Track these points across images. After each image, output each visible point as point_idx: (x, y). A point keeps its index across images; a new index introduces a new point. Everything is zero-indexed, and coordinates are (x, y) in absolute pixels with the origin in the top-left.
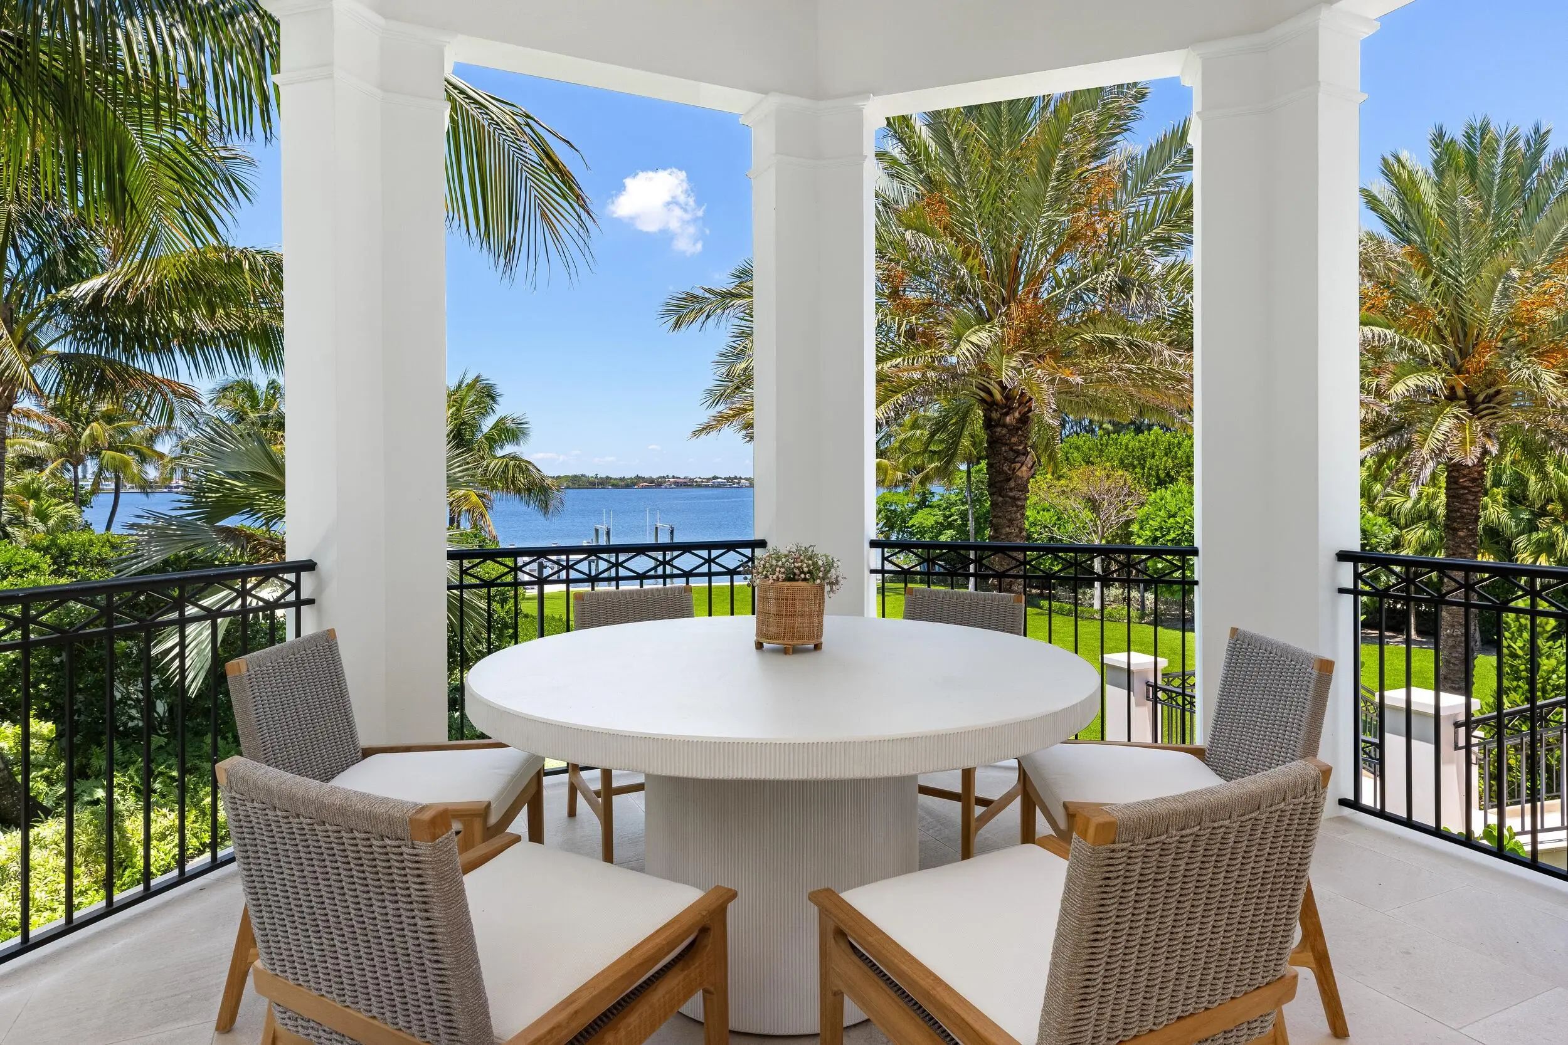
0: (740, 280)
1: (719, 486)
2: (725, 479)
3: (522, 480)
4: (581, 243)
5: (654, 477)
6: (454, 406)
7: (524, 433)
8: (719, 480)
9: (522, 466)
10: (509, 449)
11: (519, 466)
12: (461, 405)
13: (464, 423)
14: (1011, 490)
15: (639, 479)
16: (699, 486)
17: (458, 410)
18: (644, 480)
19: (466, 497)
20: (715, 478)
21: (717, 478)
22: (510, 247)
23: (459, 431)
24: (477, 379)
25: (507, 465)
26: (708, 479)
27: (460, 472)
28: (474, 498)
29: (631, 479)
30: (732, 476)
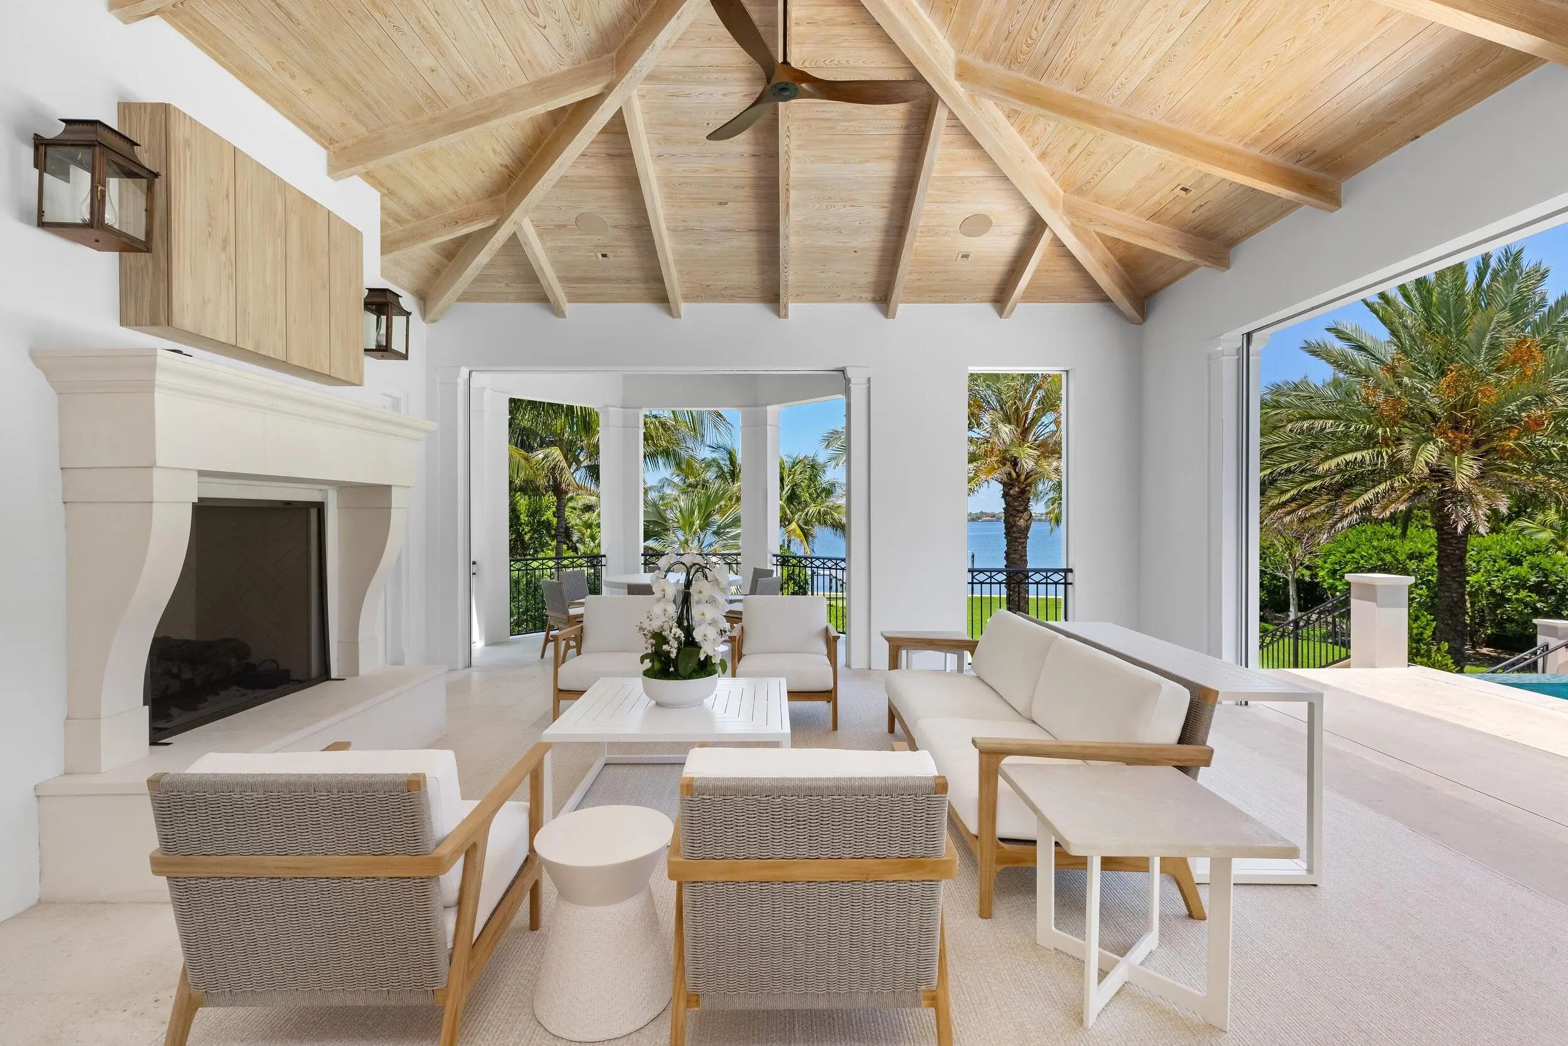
14: (1014, 532)
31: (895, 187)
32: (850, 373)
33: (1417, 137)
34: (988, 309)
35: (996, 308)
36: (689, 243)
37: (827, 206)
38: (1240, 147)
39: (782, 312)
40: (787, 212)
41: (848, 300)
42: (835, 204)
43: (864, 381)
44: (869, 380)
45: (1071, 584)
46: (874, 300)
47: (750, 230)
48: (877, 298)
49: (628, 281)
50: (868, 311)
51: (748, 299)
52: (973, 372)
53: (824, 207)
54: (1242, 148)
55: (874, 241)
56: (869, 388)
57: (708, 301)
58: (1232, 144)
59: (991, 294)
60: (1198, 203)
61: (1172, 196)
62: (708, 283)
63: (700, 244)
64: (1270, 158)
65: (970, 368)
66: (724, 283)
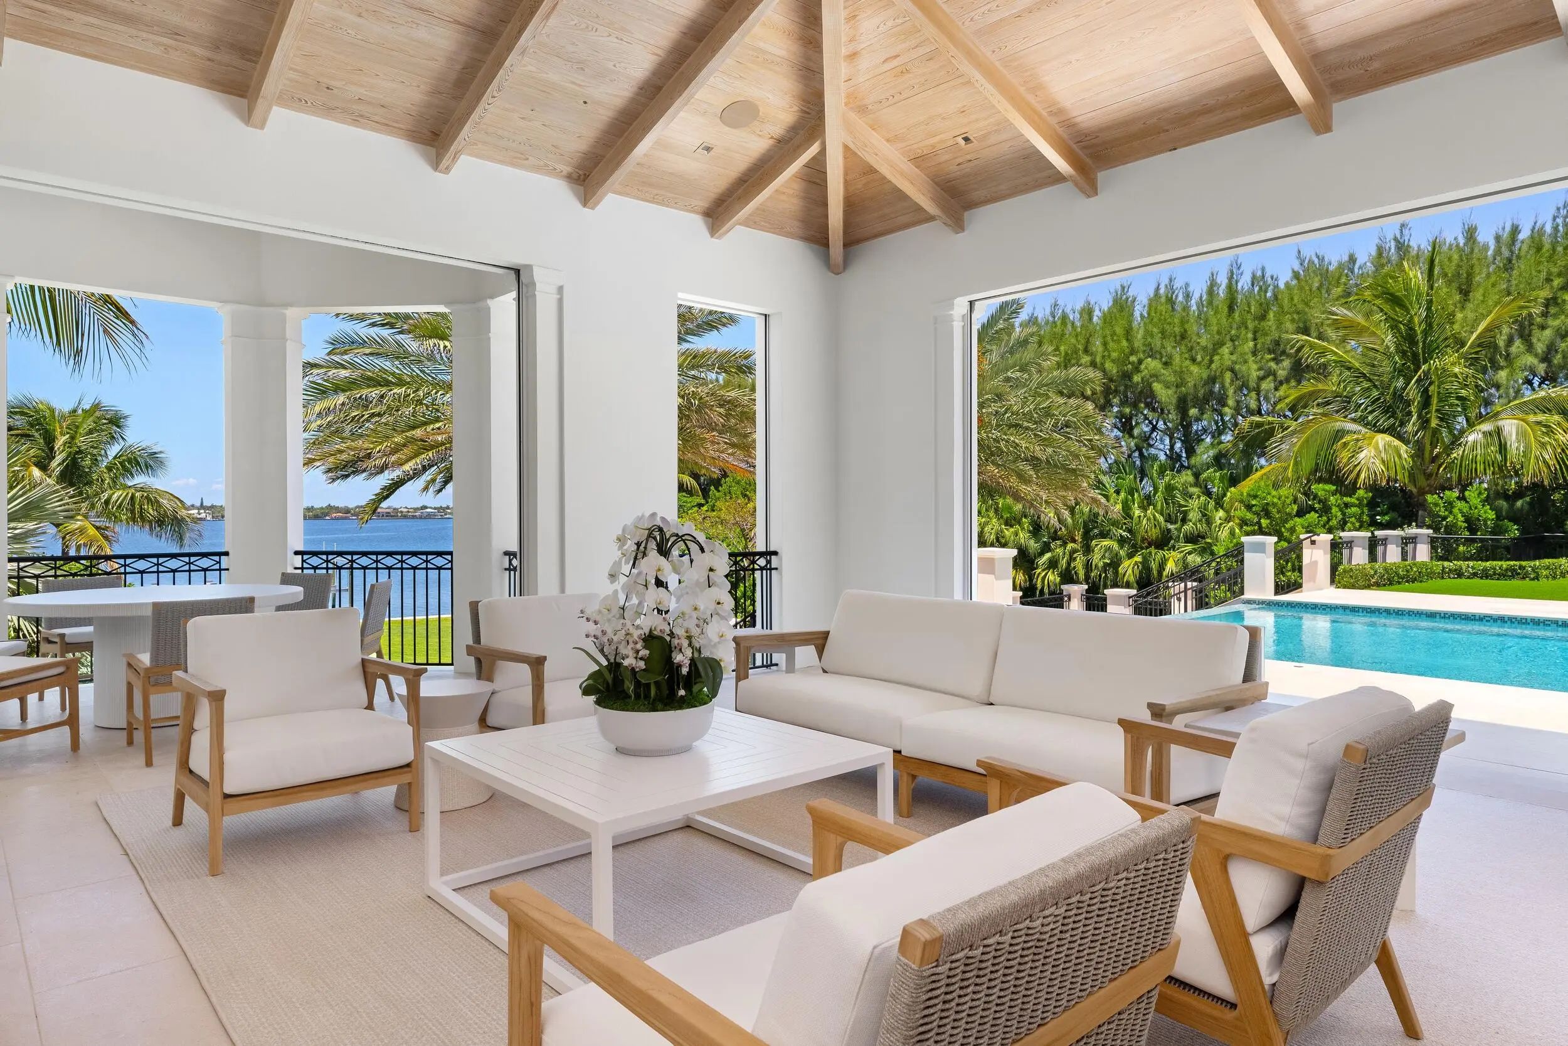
0: (333, 347)
1: (429, 516)
2: (435, 508)
3: (151, 512)
4: (138, 351)
5: (351, 505)
6: (68, 433)
7: (161, 463)
8: (429, 510)
9: (151, 497)
10: (140, 480)
11: (147, 497)
12: (76, 432)
13: (80, 452)
15: (331, 509)
16: (405, 517)
17: (73, 438)
18: (337, 509)
19: (82, 531)
20: (425, 507)
21: (426, 507)
22: (79, 352)
23: (74, 461)
24: (96, 406)
25: (133, 498)
26: (416, 509)
27: (60, 506)
28: (92, 531)
29: (322, 508)
30: (444, 506)
31: (684, 33)
32: (538, 275)
33: (1175, 149)
34: (697, 222)
35: (706, 223)
36: (341, 7)
37: (587, 27)
38: (1044, 113)
39: (445, 163)
40: (548, 16)
41: (537, 169)
42: (597, 26)
43: (553, 290)
44: (560, 289)
45: (776, 569)
46: (569, 177)
47: (459, 23)
48: (575, 176)
49: (176, 33)
50: (560, 192)
51: (385, 126)
52: (682, 303)
53: (583, 26)
54: (1046, 114)
55: (616, 96)
56: (560, 301)
57: (314, 114)
58: (1039, 108)
59: (704, 204)
60: (969, 157)
61: (951, 143)
62: (333, 83)
63: (360, 15)
64: (1060, 130)
65: (680, 295)
66: (362, 90)
